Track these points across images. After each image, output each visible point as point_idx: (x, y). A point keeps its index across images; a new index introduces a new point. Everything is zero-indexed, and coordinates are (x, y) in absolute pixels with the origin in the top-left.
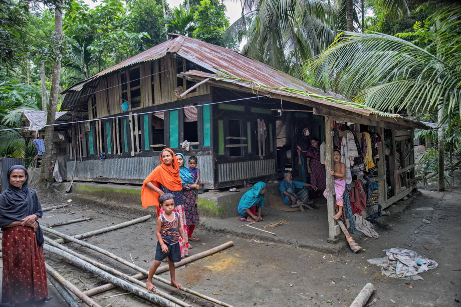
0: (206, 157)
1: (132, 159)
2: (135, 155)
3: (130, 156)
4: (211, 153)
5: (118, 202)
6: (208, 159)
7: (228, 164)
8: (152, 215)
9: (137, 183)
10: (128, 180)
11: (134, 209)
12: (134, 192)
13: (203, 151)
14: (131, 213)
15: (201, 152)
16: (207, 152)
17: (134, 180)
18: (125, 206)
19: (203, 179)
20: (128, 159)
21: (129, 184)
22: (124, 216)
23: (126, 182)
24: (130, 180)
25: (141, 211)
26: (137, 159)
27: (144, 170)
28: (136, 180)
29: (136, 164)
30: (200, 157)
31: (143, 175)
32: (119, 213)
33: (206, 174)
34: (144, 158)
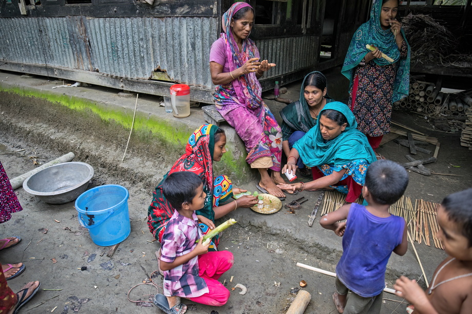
0: (199, 21)
1: (23, 21)
2: (28, 11)
3: (17, 14)
4: (215, 11)
5: (8, 113)
6: (206, 28)
7: (262, 43)
8: (75, 153)
9: (44, 73)
10: (26, 66)
11: (39, 135)
12: (36, 96)
13: (191, 6)
14: (33, 141)
15: (185, 9)
16: (203, 9)
17: (36, 67)
18: (20, 125)
19: (190, 79)
20: (16, 21)
21: (30, 75)
22: (19, 147)
23: (22, 70)
24: (29, 67)
25: (52, 140)
26: (33, 20)
27: (52, 48)
28: (41, 68)
29: (35, 33)
30: (184, 21)
31: (52, 57)
32: (10, 139)
33: (200, 67)
34: (48, 21)
